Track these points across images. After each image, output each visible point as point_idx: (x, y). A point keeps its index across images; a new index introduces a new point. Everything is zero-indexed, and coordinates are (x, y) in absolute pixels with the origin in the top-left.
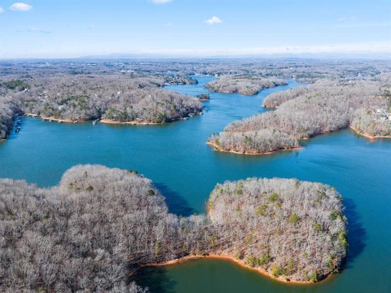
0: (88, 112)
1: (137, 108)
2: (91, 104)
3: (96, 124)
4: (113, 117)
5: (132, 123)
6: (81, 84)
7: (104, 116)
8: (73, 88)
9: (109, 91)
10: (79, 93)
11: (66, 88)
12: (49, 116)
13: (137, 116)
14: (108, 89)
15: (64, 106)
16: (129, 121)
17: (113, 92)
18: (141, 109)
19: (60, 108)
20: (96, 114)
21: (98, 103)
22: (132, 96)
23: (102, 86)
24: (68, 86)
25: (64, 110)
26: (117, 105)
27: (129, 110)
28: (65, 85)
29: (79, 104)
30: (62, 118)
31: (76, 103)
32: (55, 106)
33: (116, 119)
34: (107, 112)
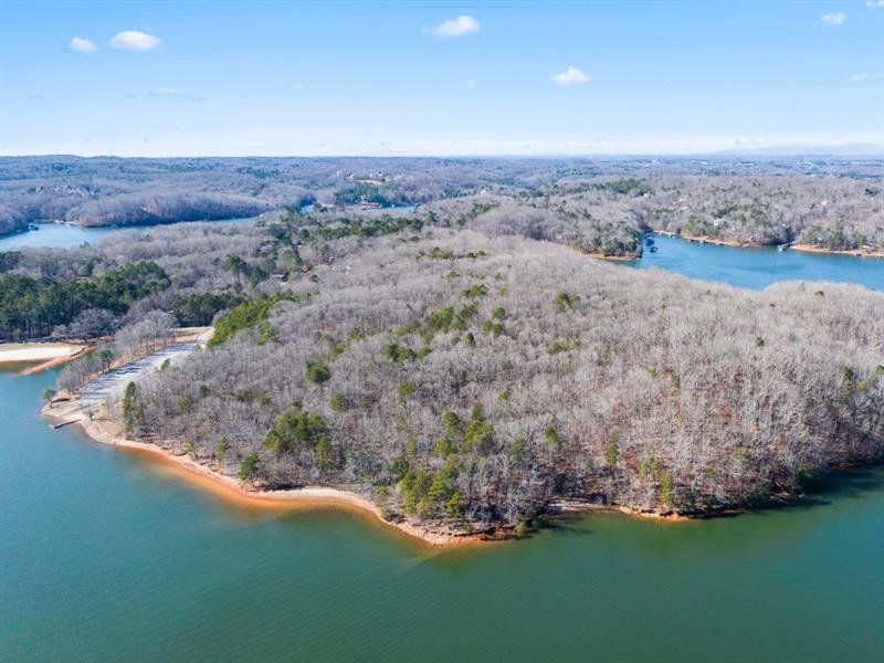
0: (769, 230)
1: (865, 228)
2: (774, 217)
3: (784, 250)
4: (816, 241)
5: (854, 253)
6: (748, 187)
7: (799, 238)
8: (733, 193)
9: (805, 198)
10: (745, 201)
11: (720, 194)
12: (698, 235)
13: (864, 241)
14: (802, 196)
15: (724, 219)
16: (847, 249)
17: (814, 201)
18: (872, 229)
19: (716, 222)
20: (782, 236)
21: (788, 216)
22: (852, 207)
23: (790, 190)
24: (724, 190)
25: (726, 225)
26: (824, 221)
27: (847, 231)
28: (718, 189)
29: (752, 217)
30: (723, 239)
31: (747, 214)
32: (709, 218)
33: (822, 244)
34: (805, 232)
